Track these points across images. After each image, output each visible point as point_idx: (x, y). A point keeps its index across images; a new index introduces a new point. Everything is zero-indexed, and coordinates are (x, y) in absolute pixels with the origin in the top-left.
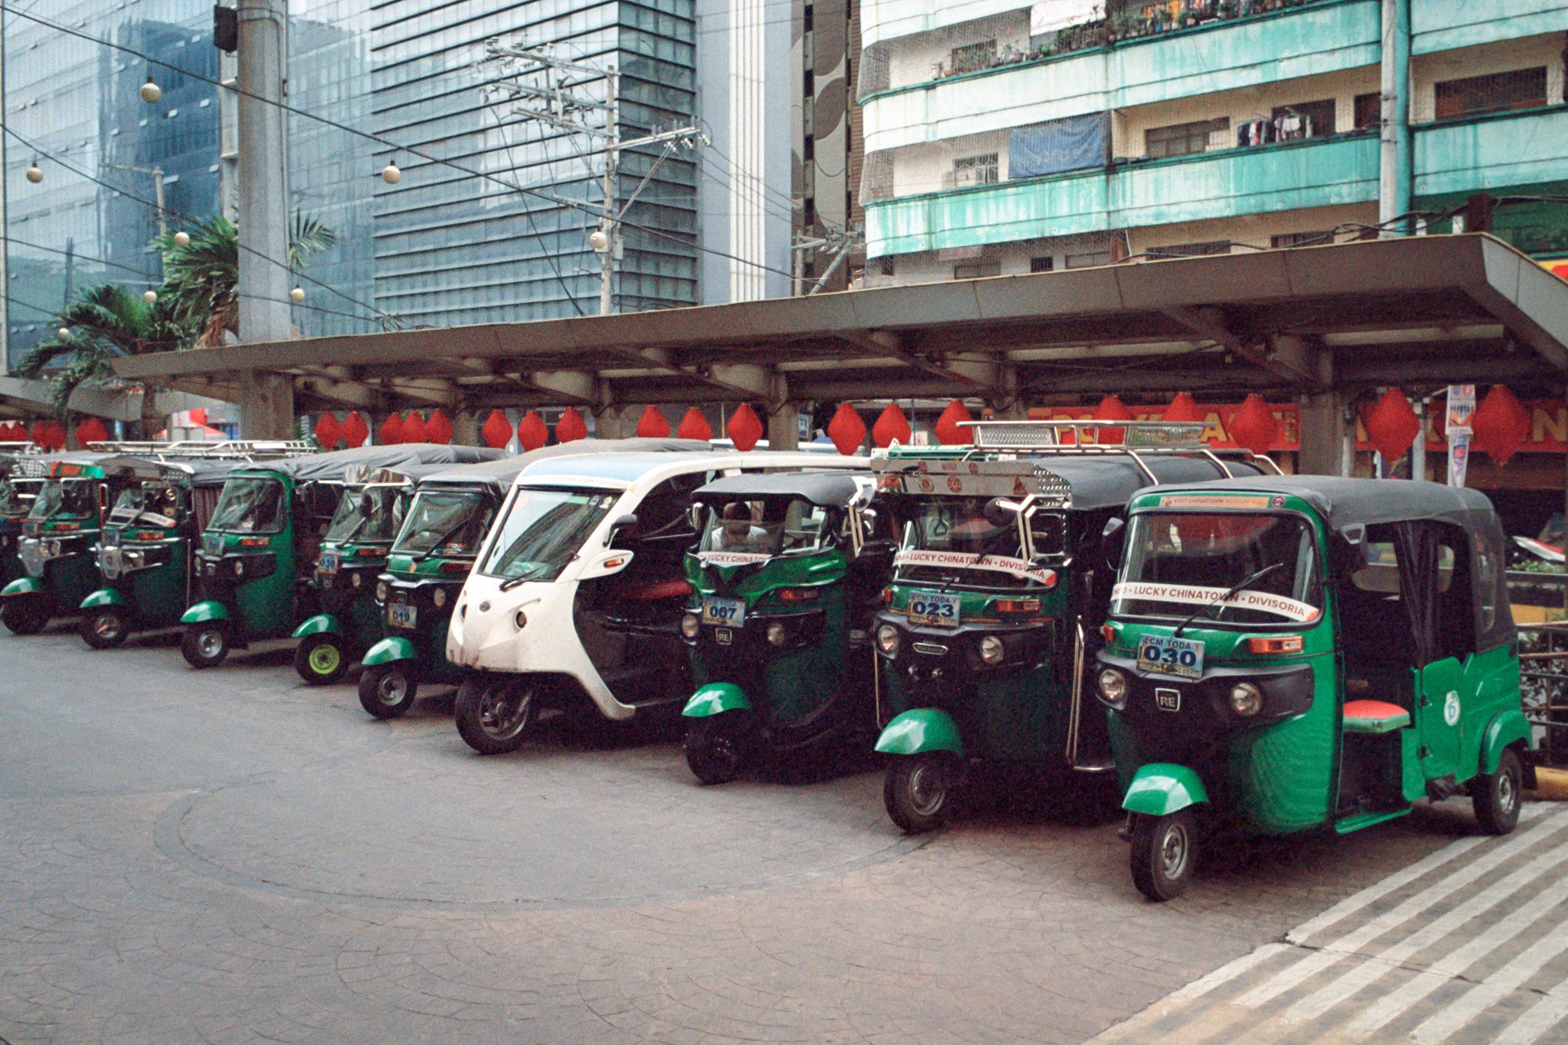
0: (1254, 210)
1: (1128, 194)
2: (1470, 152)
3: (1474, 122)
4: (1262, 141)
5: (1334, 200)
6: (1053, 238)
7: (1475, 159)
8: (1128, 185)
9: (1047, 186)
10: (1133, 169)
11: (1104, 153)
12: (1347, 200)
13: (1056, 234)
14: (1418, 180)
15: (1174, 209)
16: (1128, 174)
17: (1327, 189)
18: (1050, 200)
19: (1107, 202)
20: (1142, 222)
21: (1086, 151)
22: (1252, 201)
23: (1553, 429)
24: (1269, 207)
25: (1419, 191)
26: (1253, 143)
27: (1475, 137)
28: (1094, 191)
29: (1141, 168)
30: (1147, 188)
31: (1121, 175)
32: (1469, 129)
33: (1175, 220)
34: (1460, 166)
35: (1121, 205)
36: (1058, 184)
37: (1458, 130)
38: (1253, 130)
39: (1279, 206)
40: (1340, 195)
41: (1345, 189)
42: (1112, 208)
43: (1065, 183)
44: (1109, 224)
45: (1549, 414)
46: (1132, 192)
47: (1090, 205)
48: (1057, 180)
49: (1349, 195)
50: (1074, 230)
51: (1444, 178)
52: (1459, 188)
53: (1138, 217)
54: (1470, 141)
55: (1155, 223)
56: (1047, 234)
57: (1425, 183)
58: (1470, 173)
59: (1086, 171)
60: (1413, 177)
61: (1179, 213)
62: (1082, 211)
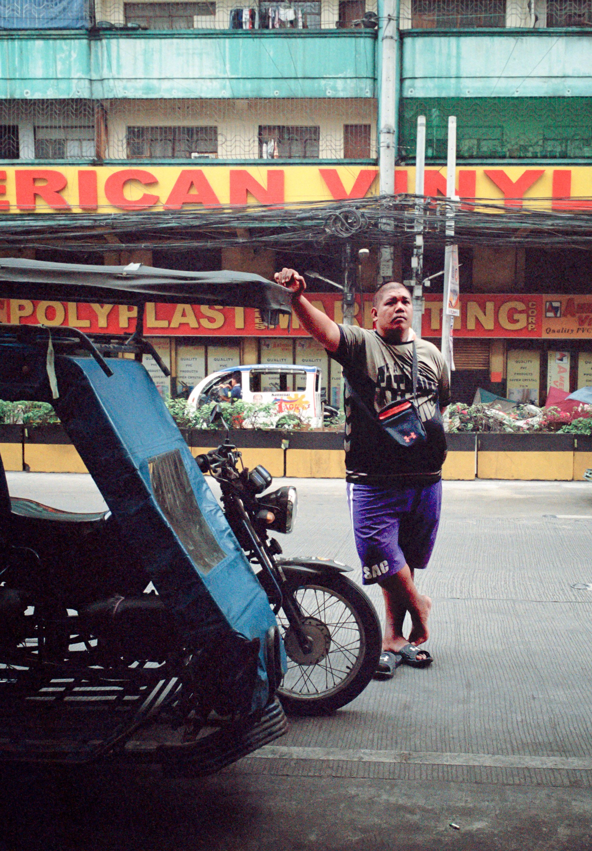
0: (250, 95)
1: (114, 62)
2: (454, 61)
3: (459, 34)
4: (256, 26)
5: (330, 93)
6: (25, 101)
7: (458, 68)
8: (114, 55)
9: (16, 43)
10: (121, 36)
11: (87, 14)
12: (341, 94)
13: (29, 97)
14: (407, 83)
15: (166, 84)
16: (114, 42)
17: (323, 82)
18: (21, 60)
19: (90, 70)
20: (130, 95)
21: (64, 9)
22: (249, 84)
23: (482, 318)
24: (265, 94)
25: (408, 94)
26: (246, 26)
27: (458, 47)
28: (74, 55)
29: (128, 36)
30: (135, 59)
31: (104, 41)
32: (453, 40)
33: (167, 96)
34: (444, 74)
35: (106, 74)
36: (30, 43)
37: (444, 40)
38: (246, 15)
39: (275, 94)
40: (335, 89)
41: (340, 84)
42: (94, 77)
43: (40, 43)
44: (92, 94)
45: (480, 305)
46: (118, 62)
47: (70, 70)
48: (30, 38)
49: (344, 89)
50: (50, 94)
51: (430, 83)
52: (443, 95)
53: (125, 88)
54: (454, 52)
55: (145, 97)
56: (17, 96)
57: (413, 87)
58: (453, 81)
59: (65, 32)
60: (402, 80)
61: (172, 89)
62: (59, 76)
